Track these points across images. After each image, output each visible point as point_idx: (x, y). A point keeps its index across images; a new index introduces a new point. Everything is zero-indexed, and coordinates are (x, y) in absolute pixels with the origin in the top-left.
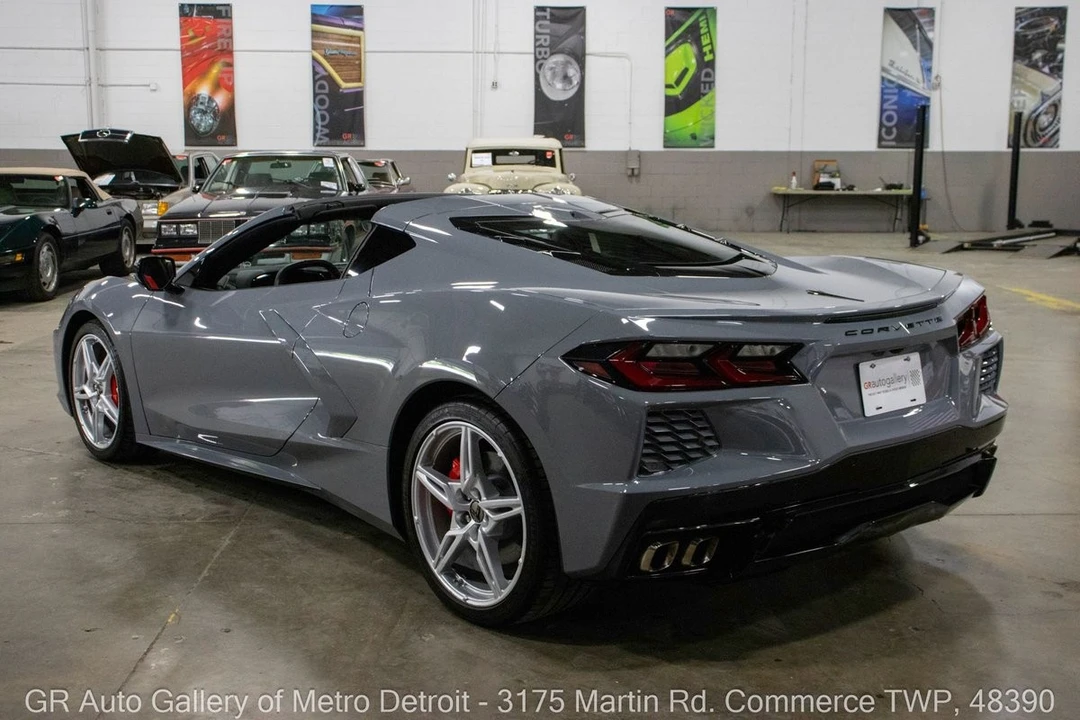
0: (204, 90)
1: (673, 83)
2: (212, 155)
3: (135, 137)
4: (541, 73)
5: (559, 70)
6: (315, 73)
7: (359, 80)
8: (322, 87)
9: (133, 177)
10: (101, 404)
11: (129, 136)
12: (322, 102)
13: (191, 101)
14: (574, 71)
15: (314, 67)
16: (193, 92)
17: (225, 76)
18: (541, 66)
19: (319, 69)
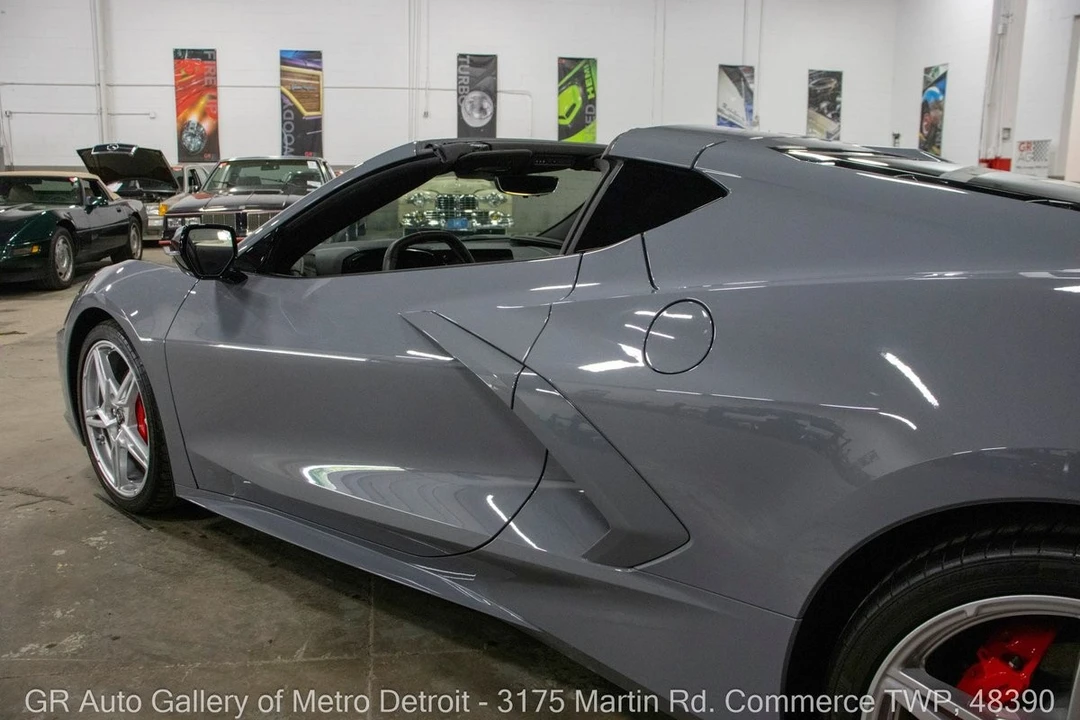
0: (194, 118)
1: (564, 115)
2: (203, 169)
3: (140, 151)
4: (462, 105)
5: (476, 103)
6: (283, 104)
7: (319, 110)
8: (288, 115)
9: (138, 185)
10: (122, 437)
11: (134, 149)
12: (288, 127)
13: (183, 128)
14: (487, 104)
15: (282, 100)
16: (184, 119)
17: (211, 106)
18: (462, 100)
19: (287, 101)
